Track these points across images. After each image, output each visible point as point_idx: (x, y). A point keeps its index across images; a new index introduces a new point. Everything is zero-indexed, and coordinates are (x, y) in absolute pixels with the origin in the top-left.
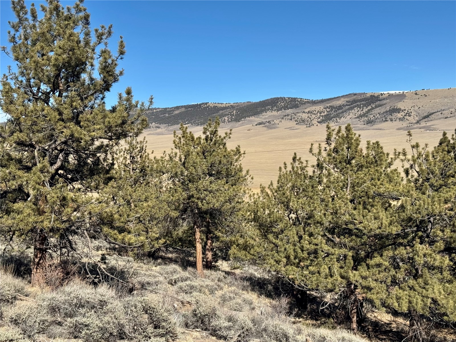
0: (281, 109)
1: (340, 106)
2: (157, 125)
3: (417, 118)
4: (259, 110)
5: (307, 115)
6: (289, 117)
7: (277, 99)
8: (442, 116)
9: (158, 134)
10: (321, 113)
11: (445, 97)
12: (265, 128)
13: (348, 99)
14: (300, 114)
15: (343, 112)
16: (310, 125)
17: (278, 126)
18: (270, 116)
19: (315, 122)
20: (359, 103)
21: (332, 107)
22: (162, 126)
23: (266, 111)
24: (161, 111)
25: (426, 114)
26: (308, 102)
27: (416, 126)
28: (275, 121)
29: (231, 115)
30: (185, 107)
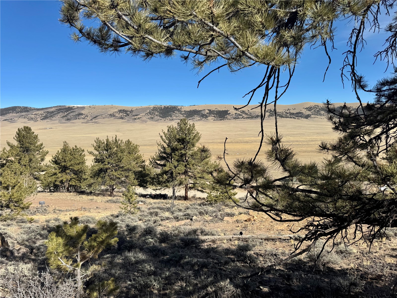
0: (18, 113)
1: (52, 112)
3: (91, 118)
4: (5, 112)
5: (34, 116)
6: (24, 117)
7: (16, 107)
8: (102, 117)
10: (42, 115)
11: (103, 109)
12: (9, 122)
13: (56, 108)
14: (30, 115)
15: (54, 115)
16: (36, 121)
17: (17, 121)
18: (11, 116)
19: (39, 119)
20: (62, 110)
21: (48, 112)
23: (9, 113)
25: (95, 116)
26: (35, 109)
27: (90, 121)
28: (15, 119)
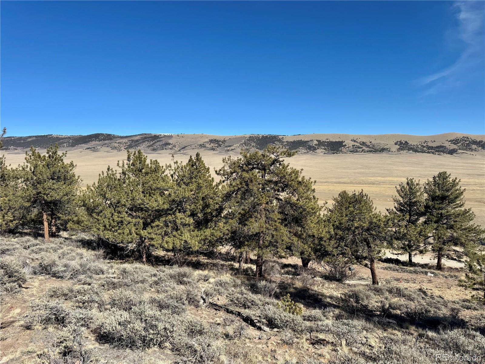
0: (101, 140)
1: (137, 140)
2: (15, 148)
3: (179, 149)
4: (87, 140)
5: (117, 144)
6: (107, 145)
7: (99, 134)
8: (191, 148)
9: (16, 154)
10: (126, 144)
11: (192, 138)
12: (91, 151)
13: (142, 137)
14: (114, 144)
15: (139, 144)
16: (120, 150)
17: (100, 150)
18: (94, 144)
19: (123, 148)
20: (148, 139)
21: (132, 141)
22: (18, 148)
23: (92, 141)
24: (18, 139)
25: (183, 147)
26: (118, 137)
27: (178, 152)
28: (98, 147)
29: (68, 143)
30: (35, 136)
